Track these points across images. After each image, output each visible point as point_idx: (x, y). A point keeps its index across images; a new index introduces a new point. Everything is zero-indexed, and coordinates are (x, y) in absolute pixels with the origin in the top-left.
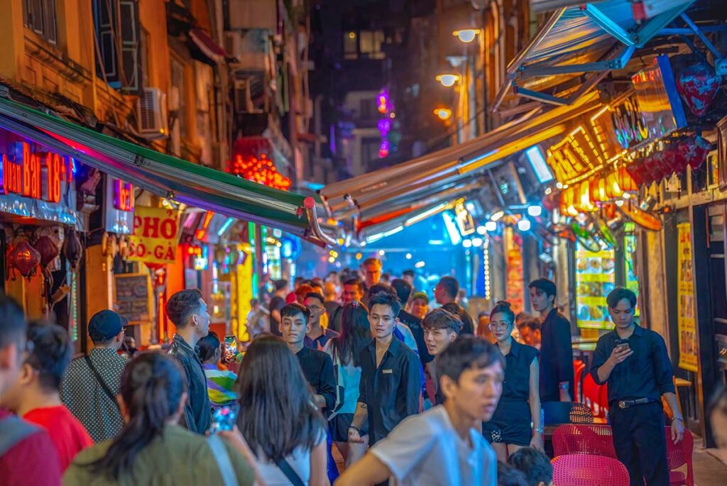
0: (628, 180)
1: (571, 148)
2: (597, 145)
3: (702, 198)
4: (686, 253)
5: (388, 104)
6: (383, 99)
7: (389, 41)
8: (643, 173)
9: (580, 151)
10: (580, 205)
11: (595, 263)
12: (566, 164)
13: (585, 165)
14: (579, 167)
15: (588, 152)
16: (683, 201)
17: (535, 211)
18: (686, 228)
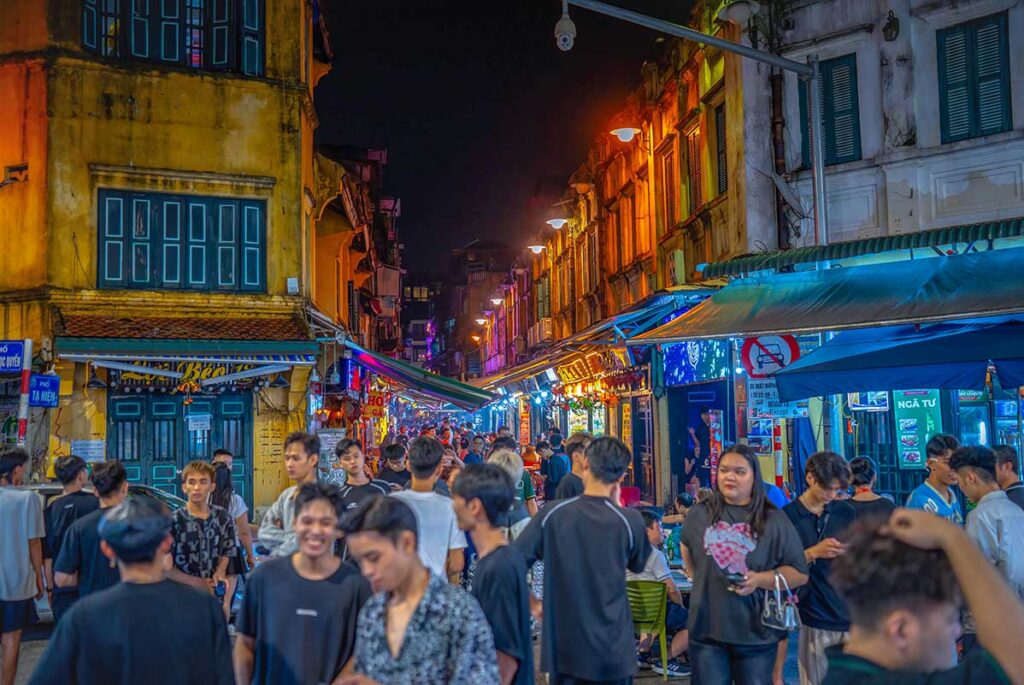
0: (605, 385)
1: (574, 368)
2: (588, 368)
3: (635, 393)
4: (627, 416)
5: (431, 328)
6: (429, 325)
7: (432, 293)
8: (612, 382)
9: (578, 370)
10: (576, 392)
11: (578, 421)
12: (570, 375)
13: (579, 375)
14: (577, 377)
15: (582, 370)
16: (627, 394)
17: (544, 394)
18: (627, 406)
